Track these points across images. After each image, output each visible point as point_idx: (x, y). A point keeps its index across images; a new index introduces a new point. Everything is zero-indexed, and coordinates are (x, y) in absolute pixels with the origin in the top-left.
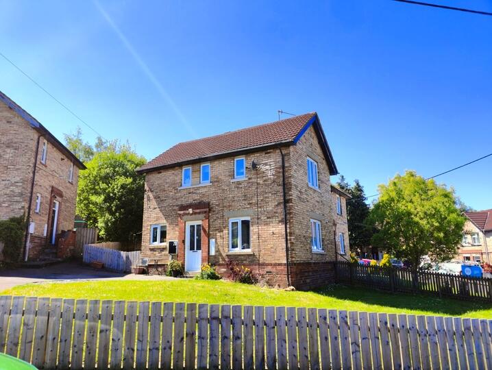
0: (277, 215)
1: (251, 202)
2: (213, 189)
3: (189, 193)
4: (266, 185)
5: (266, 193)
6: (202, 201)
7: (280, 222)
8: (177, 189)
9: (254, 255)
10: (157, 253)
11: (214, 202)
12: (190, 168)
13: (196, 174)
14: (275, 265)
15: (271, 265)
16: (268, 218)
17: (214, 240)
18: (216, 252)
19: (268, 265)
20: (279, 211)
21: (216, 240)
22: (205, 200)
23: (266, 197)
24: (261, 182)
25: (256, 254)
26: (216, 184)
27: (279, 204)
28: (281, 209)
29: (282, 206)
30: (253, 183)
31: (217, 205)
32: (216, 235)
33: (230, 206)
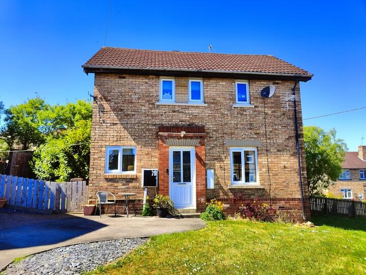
0: (288, 148)
1: (258, 132)
2: (208, 112)
3: (174, 112)
4: (275, 116)
5: (276, 125)
6: (193, 123)
7: (292, 155)
8: (153, 104)
9: (264, 189)
10: (120, 185)
11: (210, 126)
12: (173, 80)
13: (182, 90)
14: (289, 200)
15: (284, 200)
16: (278, 151)
17: (212, 171)
18: (215, 184)
19: (280, 200)
20: (290, 144)
21: (215, 170)
22: (197, 122)
23: (275, 129)
24: (269, 112)
25: (267, 188)
26: (213, 105)
27: (290, 138)
28: (292, 143)
29: (293, 140)
30: (259, 112)
31: (214, 131)
32: (214, 166)
33: (232, 134)
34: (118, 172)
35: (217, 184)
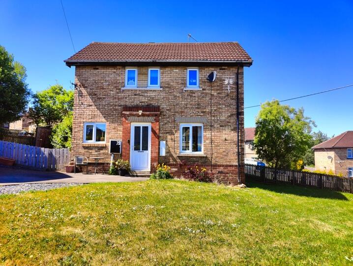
0: (229, 124)
1: (204, 110)
2: (163, 95)
3: (135, 95)
4: (220, 97)
5: (220, 104)
6: (151, 104)
7: (232, 130)
8: (120, 89)
9: (206, 157)
10: (93, 152)
11: (164, 106)
12: (136, 70)
13: (143, 77)
14: (227, 166)
15: (223, 166)
16: (221, 126)
17: (164, 142)
18: (166, 153)
19: (220, 166)
20: (232, 121)
21: (167, 141)
22: (154, 103)
23: (220, 108)
24: (215, 94)
25: (209, 156)
26: (167, 89)
27: (232, 115)
28: (233, 120)
29: (235, 117)
30: (206, 94)
31: (168, 110)
32: (166, 138)
33: (182, 112)
34: (93, 142)
35: (168, 152)
